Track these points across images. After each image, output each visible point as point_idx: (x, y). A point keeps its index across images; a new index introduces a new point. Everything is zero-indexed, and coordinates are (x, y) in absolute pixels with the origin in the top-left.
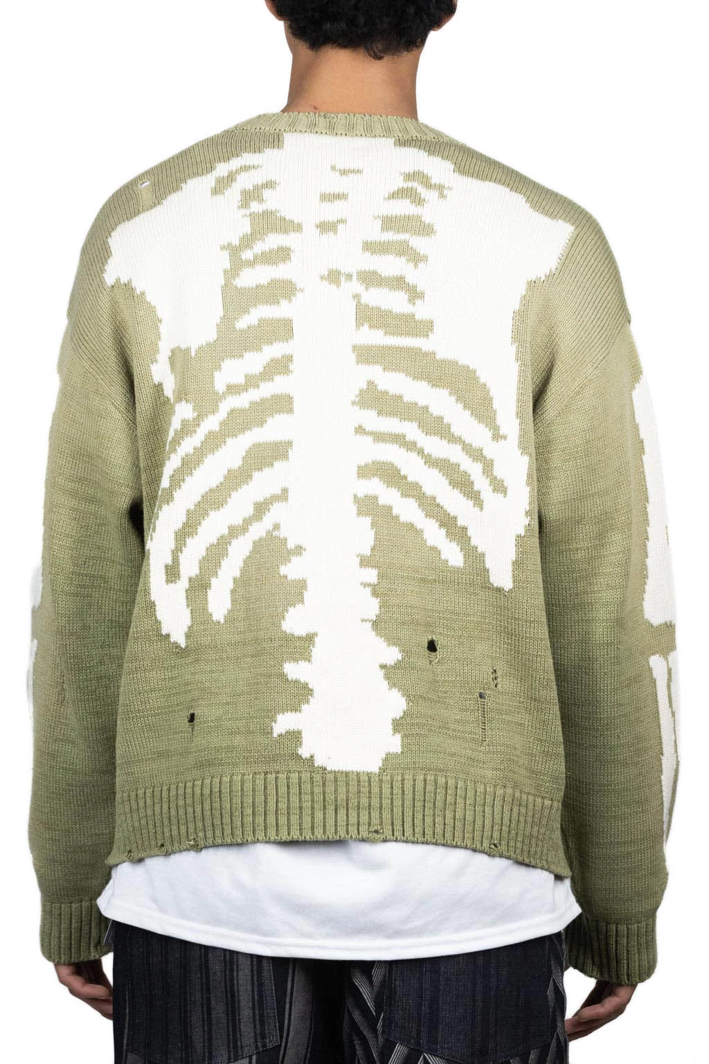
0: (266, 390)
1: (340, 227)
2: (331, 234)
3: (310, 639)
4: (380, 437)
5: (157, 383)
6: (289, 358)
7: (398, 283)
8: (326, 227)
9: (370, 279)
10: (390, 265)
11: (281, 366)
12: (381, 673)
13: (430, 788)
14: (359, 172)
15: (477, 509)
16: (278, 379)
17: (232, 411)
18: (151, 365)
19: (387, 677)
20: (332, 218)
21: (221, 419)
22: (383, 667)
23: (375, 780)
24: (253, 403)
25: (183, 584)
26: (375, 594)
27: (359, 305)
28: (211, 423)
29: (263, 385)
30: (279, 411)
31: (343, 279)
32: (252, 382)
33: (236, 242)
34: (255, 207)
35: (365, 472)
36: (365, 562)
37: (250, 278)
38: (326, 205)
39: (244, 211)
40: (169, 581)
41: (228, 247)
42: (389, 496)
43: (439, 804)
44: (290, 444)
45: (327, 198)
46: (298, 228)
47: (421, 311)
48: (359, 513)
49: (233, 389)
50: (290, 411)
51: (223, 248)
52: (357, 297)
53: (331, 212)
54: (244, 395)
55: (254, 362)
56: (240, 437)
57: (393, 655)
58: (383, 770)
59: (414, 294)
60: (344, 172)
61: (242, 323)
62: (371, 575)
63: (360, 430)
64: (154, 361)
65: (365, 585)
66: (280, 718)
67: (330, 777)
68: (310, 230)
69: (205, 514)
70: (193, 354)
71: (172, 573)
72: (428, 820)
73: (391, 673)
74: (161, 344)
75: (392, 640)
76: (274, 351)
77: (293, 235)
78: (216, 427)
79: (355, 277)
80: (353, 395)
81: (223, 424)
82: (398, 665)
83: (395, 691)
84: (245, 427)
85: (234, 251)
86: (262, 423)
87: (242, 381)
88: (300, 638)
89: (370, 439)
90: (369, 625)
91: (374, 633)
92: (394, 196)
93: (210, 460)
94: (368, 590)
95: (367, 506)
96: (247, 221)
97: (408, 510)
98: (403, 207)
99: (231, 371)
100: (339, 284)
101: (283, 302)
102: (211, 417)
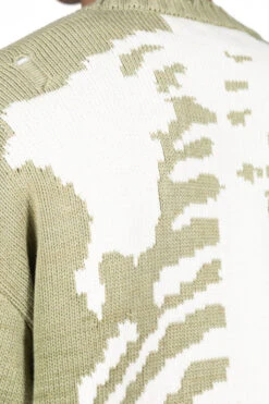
0: (199, 301)
1: (247, 117)
2: (241, 125)
5: (79, 294)
6: (217, 263)
8: (237, 118)
11: (210, 273)
14: (249, 59)
16: (211, 287)
17: (170, 328)
18: (75, 272)
20: (240, 108)
21: (160, 337)
24: (189, 317)
28: (152, 344)
29: (197, 295)
30: (214, 325)
31: (255, 174)
32: (187, 291)
33: (165, 130)
34: (173, 92)
37: (185, 171)
38: (232, 94)
39: (163, 95)
41: (159, 135)
44: (225, 361)
45: (233, 86)
46: (213, 118)
49: (171, 302)
50: (222, 323)
51: (153, 137)
53: (237, 101)
54: (180, 307)
55: (186, 269)
56: (179, 356)
60: (239, 59)
64: (80, 266)
68: (223, 121)
70: (136, 263)
74: (90, 247)
76: (204, 255)
78: (155, 348)
79: (265, 172)
81: (163, 343)
84: (182, 344)
85: (166, 140)
86: (197, 339)
87: (177, 291)
96: (171, 105)
99: (170, 280)
100: (252, 182)
101: (210, 200)
102: (151, 336)
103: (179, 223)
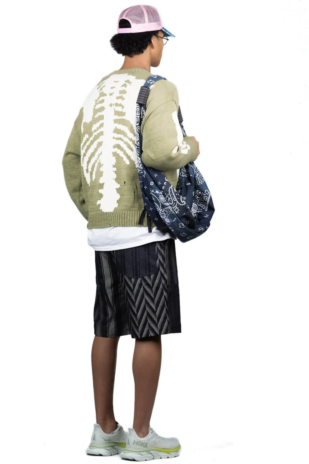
0: (100, 130)
1: (113, 94)
2: (111, 96)
3: (103, 184)
4: (117, 139)
6: (103, 123)
7: (120, 105)
8: (111, 94)
9: (117, 105)
10: (119, 101)
11: (102, 125)
12: (116, 190)
13: (121, 214)
14: (118, 82)
15: (132, 152)
16: (101, 128)
17: (95, 136)
19: (117, 191)
20: (112, 92)
22: (116, 189)
23: (112, 213)
24: (98, 134)
25: (89, 173)
26: (116, 173)
27: (115, 111)
30: (101, 135)
31: (112, 105)
33: (97, 99)
34: (101, 91)
35: (114, 147)
36: (114, 166)
37: (98, 106)
38: (111, 90)
39: (99, 92)
40: (87, 173)
41: (95, 100)
42: (118, 151)
43: (123, 218)
44: (103, 142)
45: (112, 88)
46: (106, 95)
47: (124, 111)
48: (113, 156)
49: (95, 131)
50: (103, 135)
52: (114, 109)
55: (98, 125)
56: (96, 141)
57: (118, 186)
58: (114, 211)
59: (123, 107)
60: (115, 82)
61: (96, 117)
62: (115, 169)
63: (114, 138)
65: (114, 171)
66: (98, 201)
67: (104, 214)
68: (108, 95)
69: (91, 158)
70: (88, 124)
71: (87, 170)
72: (121, 221)
73: (118, 190)
75: (119, 183)
76: (101, 122)
77: (105, 97)
79: (114, 105)
80: (113, 130)
81: (93, 138)
82: (119, 188)
83: (118, 194)
84: (97, 139)
86: (99, 138)
87: (96, 129)
88: (102, 184)
89: (115, 139)
90: (114, 180)
91: (115, 182)
92: (122, 86)
93: (92, 146)
94: (114, 172)
95: (115, 154)
97: (121, 154)
98: (123, 88)
99: (94, 127)
100: (112, 107)
101: (102, 111)
102: (91, 137)
103: (96, 116)
